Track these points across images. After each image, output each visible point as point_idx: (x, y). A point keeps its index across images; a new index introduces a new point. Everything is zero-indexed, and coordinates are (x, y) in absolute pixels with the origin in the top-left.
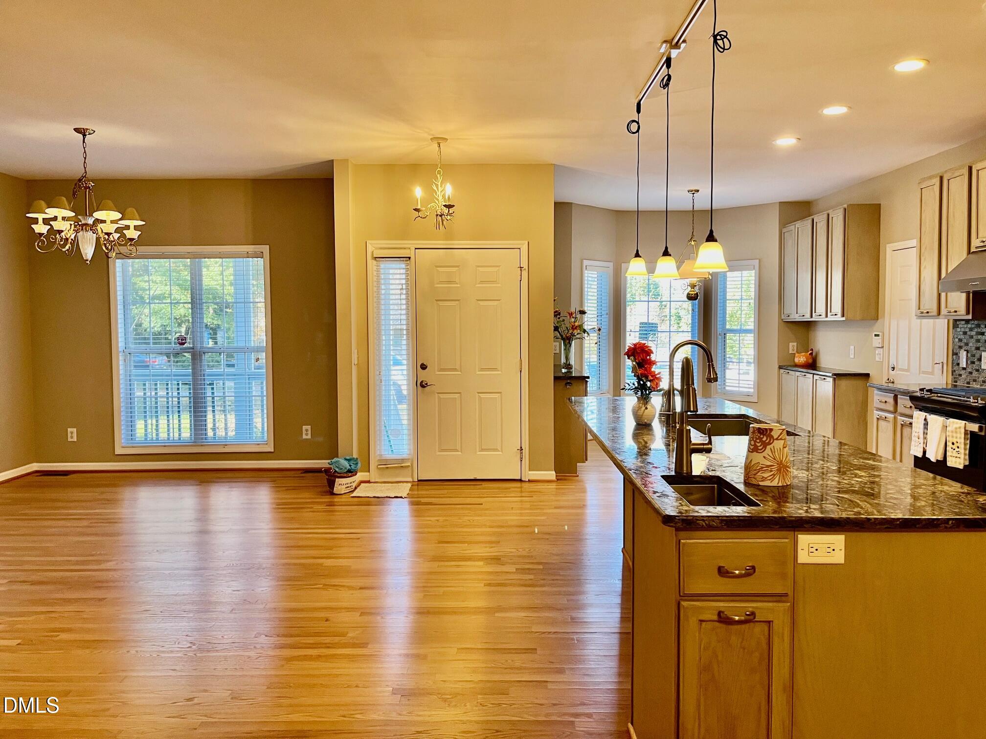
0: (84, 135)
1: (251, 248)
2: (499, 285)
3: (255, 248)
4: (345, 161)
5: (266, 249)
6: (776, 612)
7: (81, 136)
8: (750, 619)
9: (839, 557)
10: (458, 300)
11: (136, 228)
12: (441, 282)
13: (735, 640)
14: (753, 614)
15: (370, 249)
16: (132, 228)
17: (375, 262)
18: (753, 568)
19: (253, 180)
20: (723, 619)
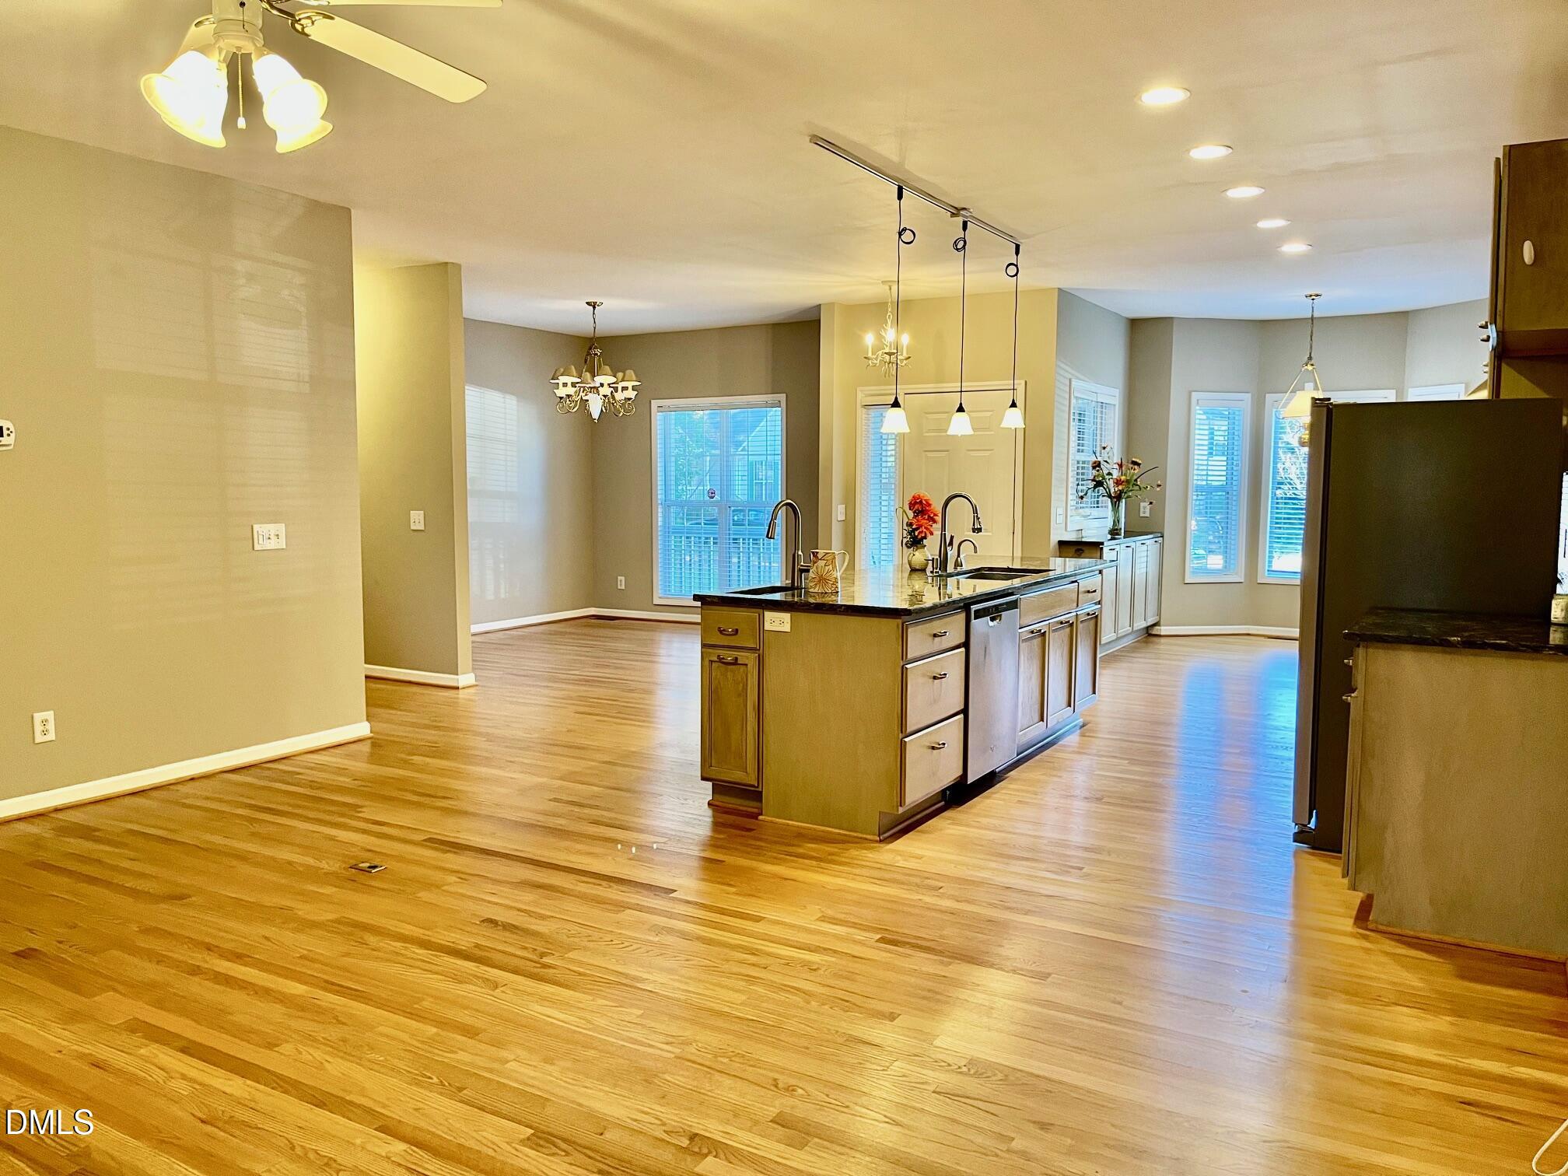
0: (594, 308)
1: (769, 398)
2: (992, 433)
3: (773, 397)
4: (831, 305)
5: (782, 397)
6: (750, 659)
7: (591, 308)
8: (735, 662)
9: (787, 628)
10: (947, 451)
11: (634, 388)
12: (929, 431)
13: (730, 676)
14: (736, 659)
15: (860, 395)
16: (630, 388)
17: (864, 410)
18: (737, 630)
19: (773, 324)
20: (721, 660)
